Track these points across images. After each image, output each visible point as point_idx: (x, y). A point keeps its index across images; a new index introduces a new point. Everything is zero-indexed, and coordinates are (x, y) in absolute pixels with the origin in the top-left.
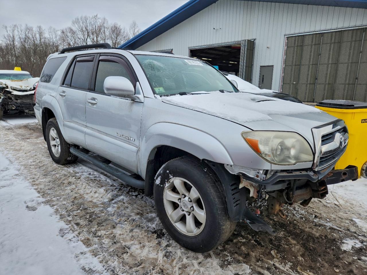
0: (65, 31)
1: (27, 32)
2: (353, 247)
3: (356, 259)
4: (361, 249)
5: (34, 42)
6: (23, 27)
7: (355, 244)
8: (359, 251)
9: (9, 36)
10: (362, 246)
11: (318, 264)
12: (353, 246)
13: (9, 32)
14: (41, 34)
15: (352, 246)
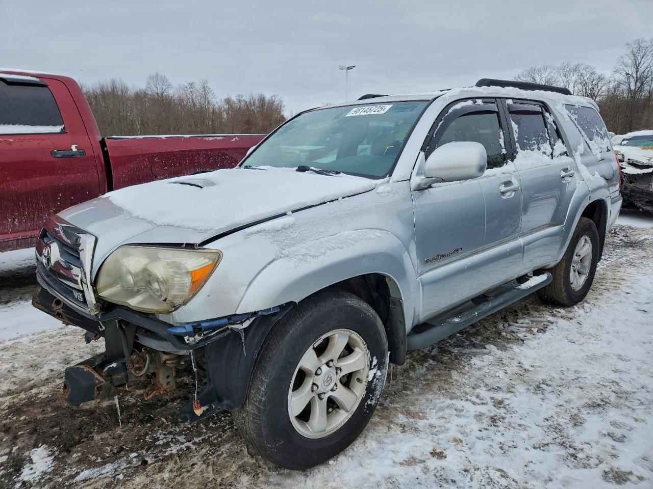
2: (31, 461)
3: (11, 450)
4: (18, 469)
7: (32, 471)
8: (17, 464)
10: (19, 476)
11: (49, 409)
12: (32, 463)
15: (34, 462)
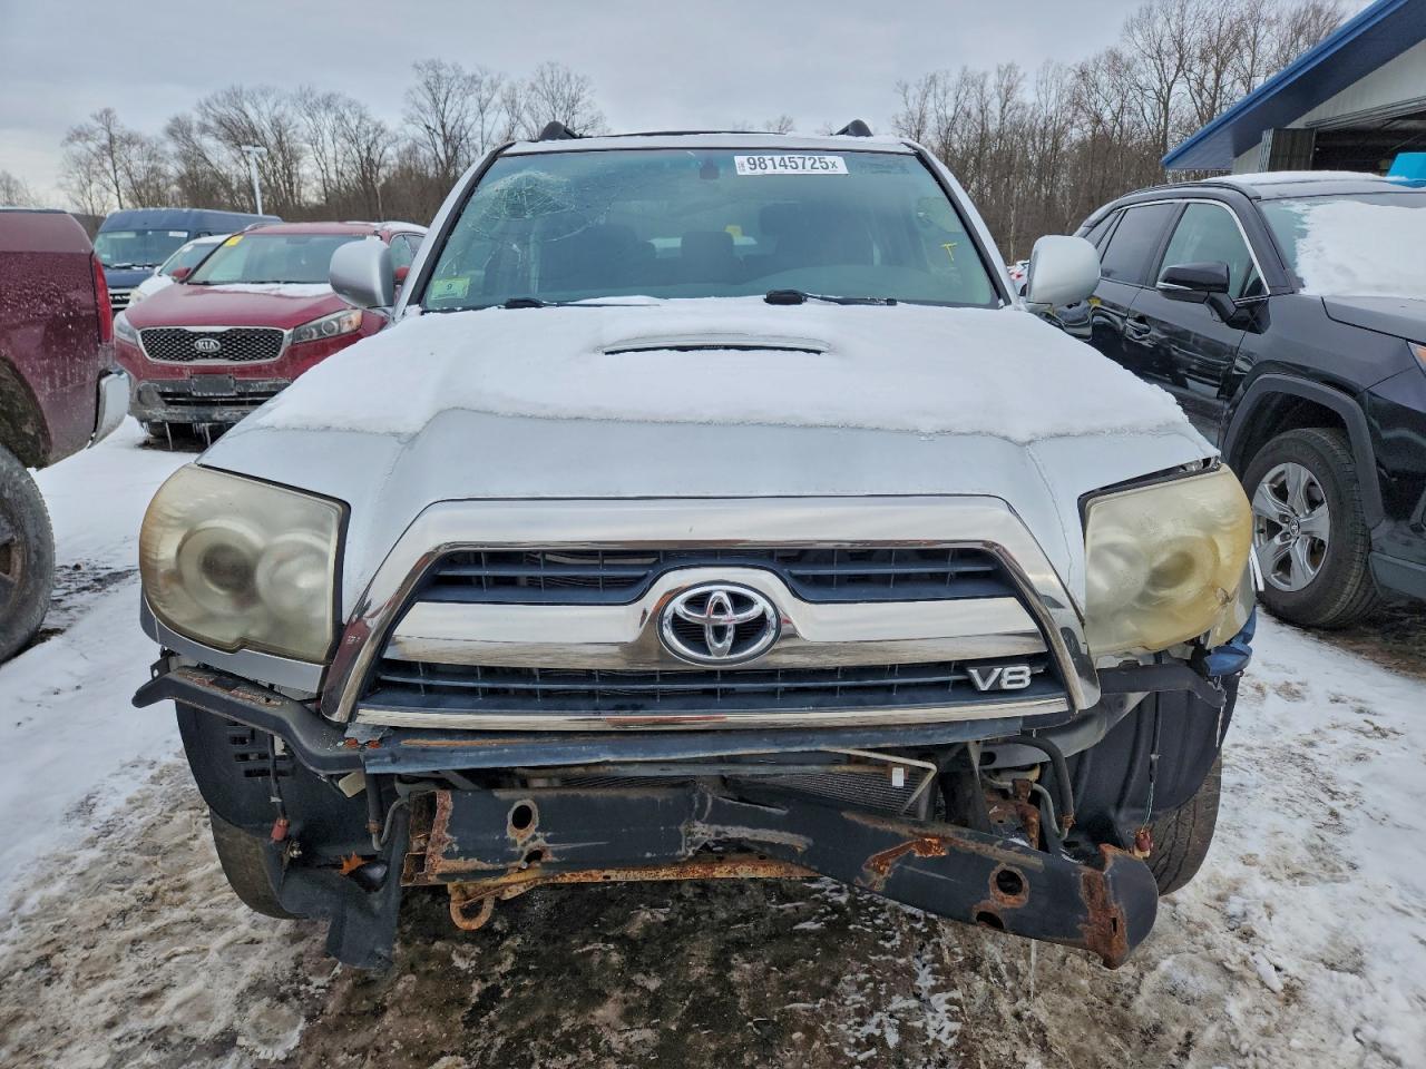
0: (1091, 67)
1: (962, 94)
5: (983, 129)
6: (955, 78)
9: (909, 116)
13: (911, 102)
14: (1008, 93)
